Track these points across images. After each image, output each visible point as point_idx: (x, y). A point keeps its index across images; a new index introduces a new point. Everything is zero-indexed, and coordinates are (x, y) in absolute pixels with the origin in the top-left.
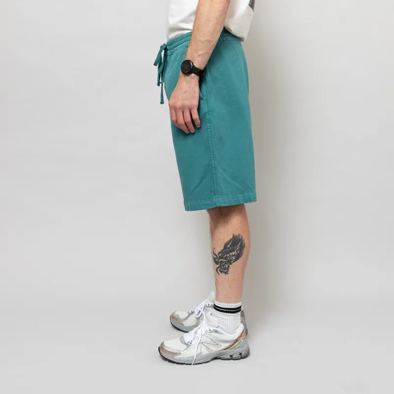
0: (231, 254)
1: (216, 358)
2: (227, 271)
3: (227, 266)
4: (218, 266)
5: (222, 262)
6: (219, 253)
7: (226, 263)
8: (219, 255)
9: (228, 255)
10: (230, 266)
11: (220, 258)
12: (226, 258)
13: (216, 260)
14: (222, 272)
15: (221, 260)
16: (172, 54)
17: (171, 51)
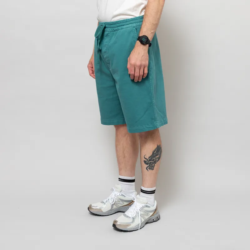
0: (156, 157)
1: (147, 223)
2: (153, 168)
3: (153, 165)
4: (148, 166)
5: (151, 163)
6: (149, 158)
7: (153, 163)
8: (149, 159)
9: (155, 158)
10: (155, 164)
11: (150, 160)
12: (153, 160)
13: (147, 162)
14: (150, 169)
15: (150, 161)
16: (115, 31)
17: (112, 29)
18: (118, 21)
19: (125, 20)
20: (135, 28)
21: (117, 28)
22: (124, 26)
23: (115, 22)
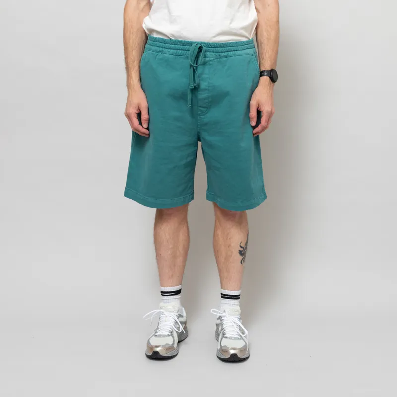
13: (243, 252)
16: (221, 57)
17: (217, 54)
18: (227, 43)
19: (238, 42)
20: (254, 56)
21: (226, 53)
22: (238, 51)
23: (223, 44)
